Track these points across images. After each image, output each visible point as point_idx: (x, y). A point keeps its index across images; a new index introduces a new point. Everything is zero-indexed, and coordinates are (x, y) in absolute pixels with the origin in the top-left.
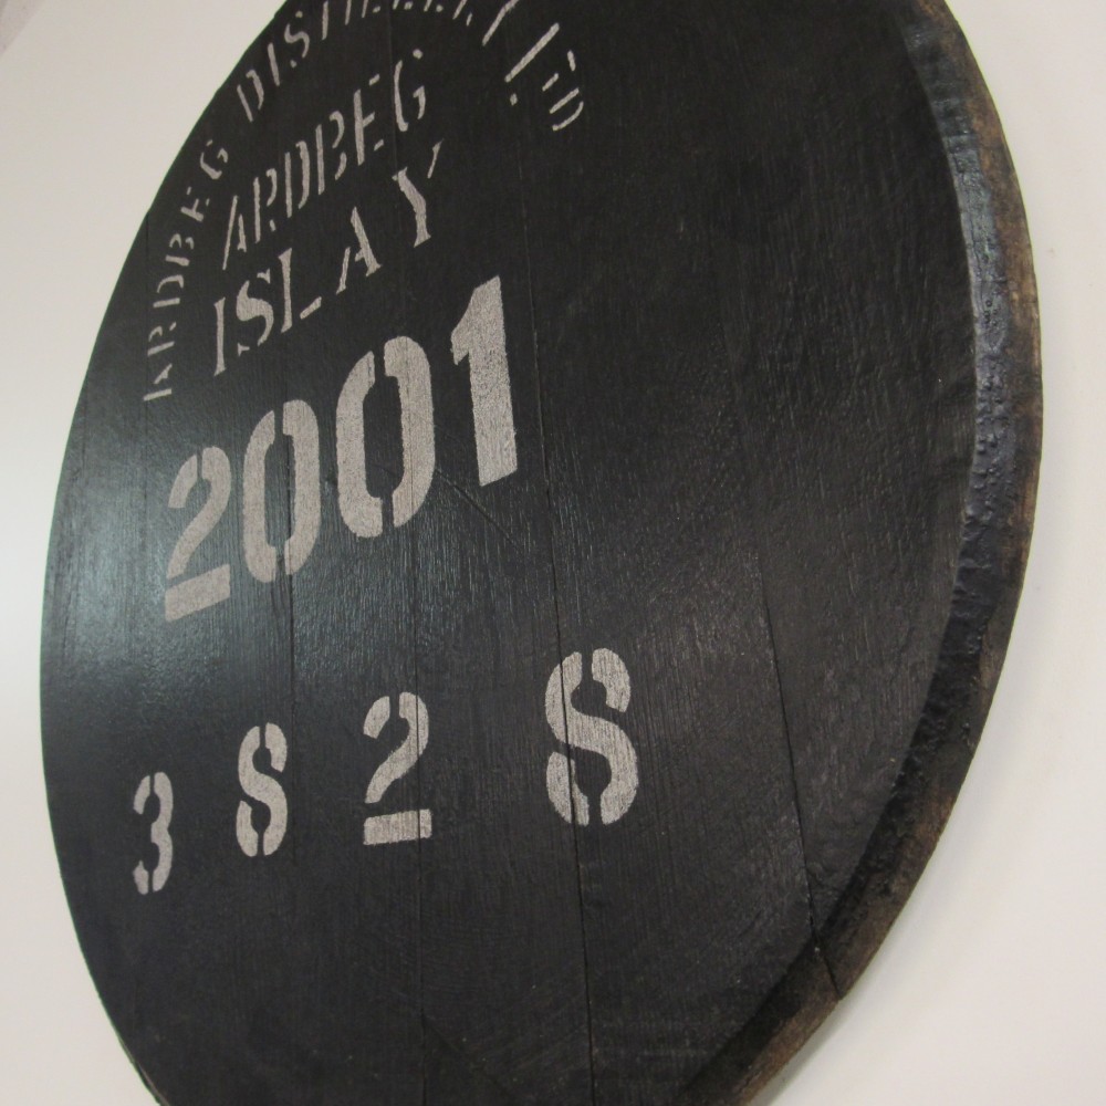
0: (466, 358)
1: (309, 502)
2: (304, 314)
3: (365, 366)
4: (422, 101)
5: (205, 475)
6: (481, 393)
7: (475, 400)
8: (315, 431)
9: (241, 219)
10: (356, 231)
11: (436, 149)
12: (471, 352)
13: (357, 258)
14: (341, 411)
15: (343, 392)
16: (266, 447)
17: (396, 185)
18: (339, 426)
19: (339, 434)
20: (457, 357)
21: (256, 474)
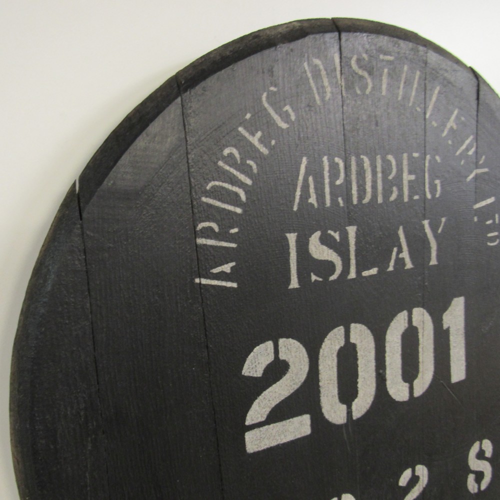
0: (449, 328)
1: (368, 383)
2: (366, 273)
3: (402, 317)
4: (439, 188)
5: (282, 356)
6: (454, 345)
7: (451, 347)
8: (372, 345)
9: (311, 179)
10: (401, 240)
11: (443, 220)
12: (451, 326)
13: (401, 256)
14: (389, 337)
15: (390, 327)
16: (338, 347)
17: (423, 226)
18: (387, 345)
19: (387, 349)
20: (445, 327)
21: (330, 363)
